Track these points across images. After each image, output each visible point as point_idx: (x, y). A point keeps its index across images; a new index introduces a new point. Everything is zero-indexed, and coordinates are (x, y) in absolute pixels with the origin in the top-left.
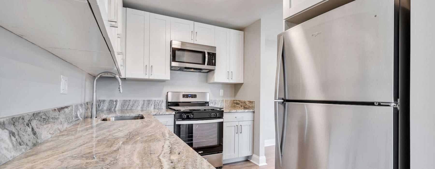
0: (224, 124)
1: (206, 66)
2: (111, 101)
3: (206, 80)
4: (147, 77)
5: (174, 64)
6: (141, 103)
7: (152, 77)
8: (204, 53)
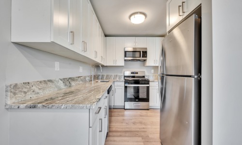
0: (150, 87)
1: (141, 58)
2: (102, 75)
3: (144, 65)
4: (114, 65)
5: (126, 58)
6: (113, 76)
7: (117, 65)
8: (140, 52)
